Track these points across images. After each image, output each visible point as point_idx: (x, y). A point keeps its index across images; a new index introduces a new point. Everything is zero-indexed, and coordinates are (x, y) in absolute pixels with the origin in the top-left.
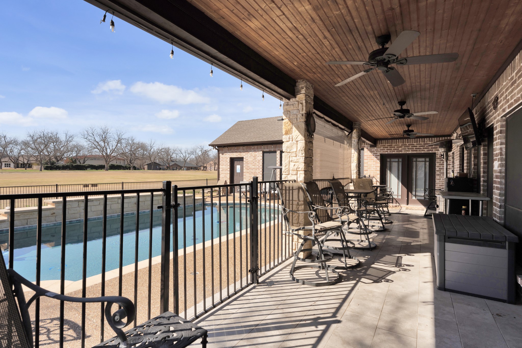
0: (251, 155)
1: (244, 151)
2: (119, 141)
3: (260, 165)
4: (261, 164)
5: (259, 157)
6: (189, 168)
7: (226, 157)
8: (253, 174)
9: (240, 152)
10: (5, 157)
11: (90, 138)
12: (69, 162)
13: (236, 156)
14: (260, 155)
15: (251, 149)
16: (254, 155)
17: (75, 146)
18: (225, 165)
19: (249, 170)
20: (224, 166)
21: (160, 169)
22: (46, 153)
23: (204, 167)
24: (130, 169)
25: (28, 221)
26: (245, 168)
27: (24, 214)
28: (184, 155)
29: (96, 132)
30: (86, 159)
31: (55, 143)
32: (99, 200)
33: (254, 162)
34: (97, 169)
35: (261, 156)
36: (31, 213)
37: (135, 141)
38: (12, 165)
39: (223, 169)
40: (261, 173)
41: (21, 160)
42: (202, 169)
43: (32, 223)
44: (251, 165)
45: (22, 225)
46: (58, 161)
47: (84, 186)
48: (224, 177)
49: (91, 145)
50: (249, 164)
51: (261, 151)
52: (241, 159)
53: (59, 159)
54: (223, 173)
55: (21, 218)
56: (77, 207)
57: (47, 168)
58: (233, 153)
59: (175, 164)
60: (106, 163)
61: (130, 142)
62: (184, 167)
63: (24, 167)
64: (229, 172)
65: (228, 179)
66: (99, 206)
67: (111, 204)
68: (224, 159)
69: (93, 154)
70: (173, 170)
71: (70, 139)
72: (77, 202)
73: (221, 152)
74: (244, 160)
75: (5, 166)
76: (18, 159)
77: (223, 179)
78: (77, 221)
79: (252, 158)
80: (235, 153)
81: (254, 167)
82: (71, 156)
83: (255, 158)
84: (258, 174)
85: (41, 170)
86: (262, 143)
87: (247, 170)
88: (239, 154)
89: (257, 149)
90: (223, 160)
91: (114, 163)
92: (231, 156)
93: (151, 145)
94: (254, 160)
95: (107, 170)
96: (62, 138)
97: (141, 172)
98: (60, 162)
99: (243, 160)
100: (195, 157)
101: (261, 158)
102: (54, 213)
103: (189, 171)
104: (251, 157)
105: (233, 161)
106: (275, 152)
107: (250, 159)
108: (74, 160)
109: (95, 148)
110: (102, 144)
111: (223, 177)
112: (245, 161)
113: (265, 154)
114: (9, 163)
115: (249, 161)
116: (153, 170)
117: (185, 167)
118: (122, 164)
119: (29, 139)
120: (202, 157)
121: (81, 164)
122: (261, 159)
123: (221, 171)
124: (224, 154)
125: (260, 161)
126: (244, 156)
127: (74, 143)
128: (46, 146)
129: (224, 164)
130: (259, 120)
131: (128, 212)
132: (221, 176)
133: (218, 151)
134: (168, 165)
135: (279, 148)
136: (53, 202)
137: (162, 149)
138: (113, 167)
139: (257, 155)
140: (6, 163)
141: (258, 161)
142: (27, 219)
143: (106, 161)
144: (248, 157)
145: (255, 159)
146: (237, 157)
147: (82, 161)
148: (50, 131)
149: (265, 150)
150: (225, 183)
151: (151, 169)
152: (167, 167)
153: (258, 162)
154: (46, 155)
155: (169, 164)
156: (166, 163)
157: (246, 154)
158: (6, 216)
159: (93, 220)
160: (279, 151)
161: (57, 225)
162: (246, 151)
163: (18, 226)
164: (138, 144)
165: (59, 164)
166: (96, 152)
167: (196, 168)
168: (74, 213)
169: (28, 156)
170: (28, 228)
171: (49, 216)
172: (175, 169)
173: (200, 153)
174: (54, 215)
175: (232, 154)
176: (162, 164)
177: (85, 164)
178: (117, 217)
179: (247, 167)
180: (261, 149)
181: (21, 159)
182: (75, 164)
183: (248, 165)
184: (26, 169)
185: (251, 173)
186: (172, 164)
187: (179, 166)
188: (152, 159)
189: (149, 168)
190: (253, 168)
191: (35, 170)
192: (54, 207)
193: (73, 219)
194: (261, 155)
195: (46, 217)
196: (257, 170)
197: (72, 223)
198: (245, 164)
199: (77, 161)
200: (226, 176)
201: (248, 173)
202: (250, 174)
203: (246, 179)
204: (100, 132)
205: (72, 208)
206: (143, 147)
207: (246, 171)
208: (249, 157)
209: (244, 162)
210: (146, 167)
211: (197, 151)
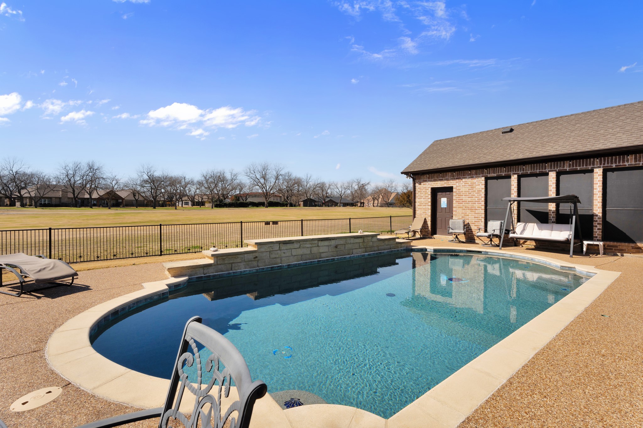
0: (465, 184)
1: (454, 179)
2: (277, 178)
3: (482, 197)
4: (483, 195)
5: (479, 185)
6: (345, 205)
7: (426, 188)
8: (468, 209)
9: (447, 180)
10: (185, 196)
11: (251, 175)
12: (234, 200)
13: (441, 185)
14: (481, 183)
15: (465, 176)
16: (471, 183)
17: (239, 185)
18: (424, 198)
19: (462, 203)
20: (422, 199)
21: (315, 206)
22: (216, 192)
23: (361, 203)
24: (287, 206)
25: (233, 266)
26: (456, 202)
27: (229, 257)
28: (340, 190)
29: (257, 170)
30: (247, 197)
31: (222, 182)
32: (299, 242)
33: (470, 193)
34: (257, 206)
35: (482, 185)
36: (235, 256)
37: (291, 177)
38: (190, 203)
39: (421, 204)
40: (483, 207)
41: (197, 199)
42: (359, 205)
43: (236, 268)
44: (466, 198)
45: (227, 271)
46: (225, 199)
47: (266, 224)
48: (423, 214)
49: (252, 182)
50: (463, 196)
51: (482, 176)
52: (450, 190)
53: (225, 197)
54: (421, 209)
55: (226, 262)
56: (278, 250)
57: (217, 206)
58: (436, 182)
59: (331, 200)
60: (266, 200)
61: (287, 178)
62: (340, 203)
63: (198, 205)
64: (430, 207)
65: (428, 216)
66: (300, 249)
67: (311, 247)
68: (423, 190)
69: (254, 191)
70: (329, 206)
71: (235, 177)
72: (278, 244)
73: (418, 181)
74: (454, 190)
75: (185, 205)
76: (194, 198)
77: (421, 216)
78: (279, 268)
79: (467, 188)
80: (439, 182)
81: (471, 199)
82: (235, 194)
83: (471, 187)
84: (477, 210)
85: (212, 208)
86: (486, 166)
87: (458, 203)
88: (445, 183)
89: (476, 174)
90: (421, 192)
91: (272, 199)
92: (433, 186)
93: (307, 180)
94: (470, 189)
95: (267, 207)
96: (228, 176)
97: (298, 209)
98: (226, 200)
99: (452, 191)
100: (351, 192)
101: (483, 186)
102: (256, 257)
103: (345, 207)
104: (464, 186)
105: (435, 192)
106: (509, 177)
107: (463, 189)
108: (237, 197)
109: (256, 185)
110: (262, 181)
111: (421, 214)
112: (456, 192)
113: (489, 181)
114: (187, 201)
115: (462, 192)
116: (309, 207)
117: (342, 203)
118: (278, 200)
119: (203, 179)
120: (359, 192)
121: (244, 202)
122: (482, 189)
123: (418, 205)
124: (422, 184)
125: (481, 191)
126: (454, 184)
127: (238, 181)
128: (216, 186)
129: (422, 197)
130: (468, 136)
131: (329, 257)
132: (417, 212)
133: (414, 180)
134: (324, 202)
135: (516, 171)
136: (256, 243)
137: (318, 184)
138: (272, 204)
139: (475, 183)
140: (186, 201)
141: (477, 191)
142: (232, 263)
143: (266, 198)
144: (459, 186)
145: (473, 189)
146: (443, 186)
147: (244, 199)
148: (219, 171)
149: (489, 175)
150: (424, 221)
151: (307, 206)
152: (323, 204)
153: (477, 193)
154: (216, 193)
155: (325, 200)
156: (321, 199)
157: (456, 182)
158: (212, 259)
159: (294, 267)
160: (516, 176)
161: (259, 272)
162: (457, 178)
163: (223, 272)
164: (294, 180)
165: (226, 202)
166: (257, 189)
167: (352, 205)
168: (275, 258)
169: (201, 195)
170: (232, 274)
171: (251, 261)
172: (330, 206)
173: (356, 187)
174: (257, 259)
175: (434, 182)
176: (317, 200)
177: (247, 201)
178: (318, 263)
179: (458, 200)
180: (483, 174)
181: (196, 197)
182: (239, 202)
183: (460, 197)
184: (200, 207)
185: (465, 207)
186: (327, 200)
187: (334, 202)
188: (308, 195)
189: (305, 205)
190: (469, 201)
191: (208, 207)
192: (256, 249)
193: (275, 264)
194: (483, 182)
195: (249, 261)
196: (475, 203)
197: (273, 270)
198: (455, 196)
199: (240, 199)
200: (426, 212)
201: (460, 207)
202: (464, 209)
203: (457, 217)
204: (260, 168)
205: (274, 251)
206: (298, 182)
207: (458, 205)
208: (462, 186)
209: (454, 194)
210: (302, 203)
211: (354, 185)
